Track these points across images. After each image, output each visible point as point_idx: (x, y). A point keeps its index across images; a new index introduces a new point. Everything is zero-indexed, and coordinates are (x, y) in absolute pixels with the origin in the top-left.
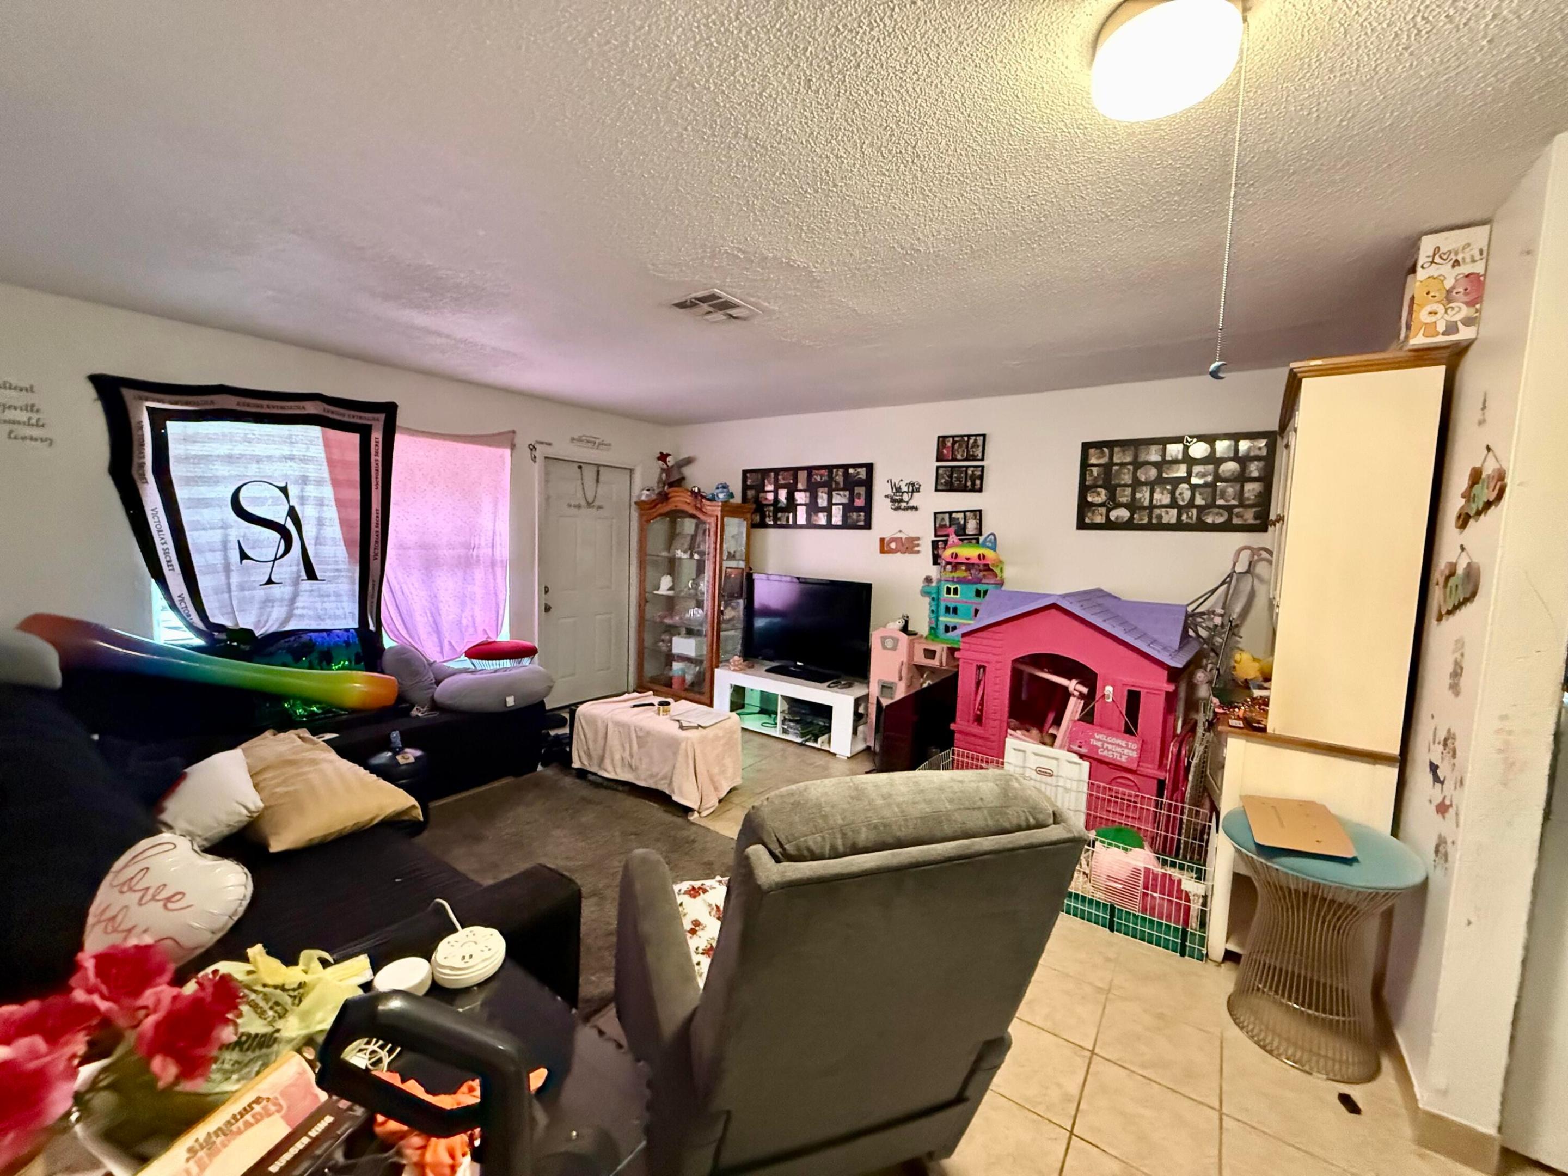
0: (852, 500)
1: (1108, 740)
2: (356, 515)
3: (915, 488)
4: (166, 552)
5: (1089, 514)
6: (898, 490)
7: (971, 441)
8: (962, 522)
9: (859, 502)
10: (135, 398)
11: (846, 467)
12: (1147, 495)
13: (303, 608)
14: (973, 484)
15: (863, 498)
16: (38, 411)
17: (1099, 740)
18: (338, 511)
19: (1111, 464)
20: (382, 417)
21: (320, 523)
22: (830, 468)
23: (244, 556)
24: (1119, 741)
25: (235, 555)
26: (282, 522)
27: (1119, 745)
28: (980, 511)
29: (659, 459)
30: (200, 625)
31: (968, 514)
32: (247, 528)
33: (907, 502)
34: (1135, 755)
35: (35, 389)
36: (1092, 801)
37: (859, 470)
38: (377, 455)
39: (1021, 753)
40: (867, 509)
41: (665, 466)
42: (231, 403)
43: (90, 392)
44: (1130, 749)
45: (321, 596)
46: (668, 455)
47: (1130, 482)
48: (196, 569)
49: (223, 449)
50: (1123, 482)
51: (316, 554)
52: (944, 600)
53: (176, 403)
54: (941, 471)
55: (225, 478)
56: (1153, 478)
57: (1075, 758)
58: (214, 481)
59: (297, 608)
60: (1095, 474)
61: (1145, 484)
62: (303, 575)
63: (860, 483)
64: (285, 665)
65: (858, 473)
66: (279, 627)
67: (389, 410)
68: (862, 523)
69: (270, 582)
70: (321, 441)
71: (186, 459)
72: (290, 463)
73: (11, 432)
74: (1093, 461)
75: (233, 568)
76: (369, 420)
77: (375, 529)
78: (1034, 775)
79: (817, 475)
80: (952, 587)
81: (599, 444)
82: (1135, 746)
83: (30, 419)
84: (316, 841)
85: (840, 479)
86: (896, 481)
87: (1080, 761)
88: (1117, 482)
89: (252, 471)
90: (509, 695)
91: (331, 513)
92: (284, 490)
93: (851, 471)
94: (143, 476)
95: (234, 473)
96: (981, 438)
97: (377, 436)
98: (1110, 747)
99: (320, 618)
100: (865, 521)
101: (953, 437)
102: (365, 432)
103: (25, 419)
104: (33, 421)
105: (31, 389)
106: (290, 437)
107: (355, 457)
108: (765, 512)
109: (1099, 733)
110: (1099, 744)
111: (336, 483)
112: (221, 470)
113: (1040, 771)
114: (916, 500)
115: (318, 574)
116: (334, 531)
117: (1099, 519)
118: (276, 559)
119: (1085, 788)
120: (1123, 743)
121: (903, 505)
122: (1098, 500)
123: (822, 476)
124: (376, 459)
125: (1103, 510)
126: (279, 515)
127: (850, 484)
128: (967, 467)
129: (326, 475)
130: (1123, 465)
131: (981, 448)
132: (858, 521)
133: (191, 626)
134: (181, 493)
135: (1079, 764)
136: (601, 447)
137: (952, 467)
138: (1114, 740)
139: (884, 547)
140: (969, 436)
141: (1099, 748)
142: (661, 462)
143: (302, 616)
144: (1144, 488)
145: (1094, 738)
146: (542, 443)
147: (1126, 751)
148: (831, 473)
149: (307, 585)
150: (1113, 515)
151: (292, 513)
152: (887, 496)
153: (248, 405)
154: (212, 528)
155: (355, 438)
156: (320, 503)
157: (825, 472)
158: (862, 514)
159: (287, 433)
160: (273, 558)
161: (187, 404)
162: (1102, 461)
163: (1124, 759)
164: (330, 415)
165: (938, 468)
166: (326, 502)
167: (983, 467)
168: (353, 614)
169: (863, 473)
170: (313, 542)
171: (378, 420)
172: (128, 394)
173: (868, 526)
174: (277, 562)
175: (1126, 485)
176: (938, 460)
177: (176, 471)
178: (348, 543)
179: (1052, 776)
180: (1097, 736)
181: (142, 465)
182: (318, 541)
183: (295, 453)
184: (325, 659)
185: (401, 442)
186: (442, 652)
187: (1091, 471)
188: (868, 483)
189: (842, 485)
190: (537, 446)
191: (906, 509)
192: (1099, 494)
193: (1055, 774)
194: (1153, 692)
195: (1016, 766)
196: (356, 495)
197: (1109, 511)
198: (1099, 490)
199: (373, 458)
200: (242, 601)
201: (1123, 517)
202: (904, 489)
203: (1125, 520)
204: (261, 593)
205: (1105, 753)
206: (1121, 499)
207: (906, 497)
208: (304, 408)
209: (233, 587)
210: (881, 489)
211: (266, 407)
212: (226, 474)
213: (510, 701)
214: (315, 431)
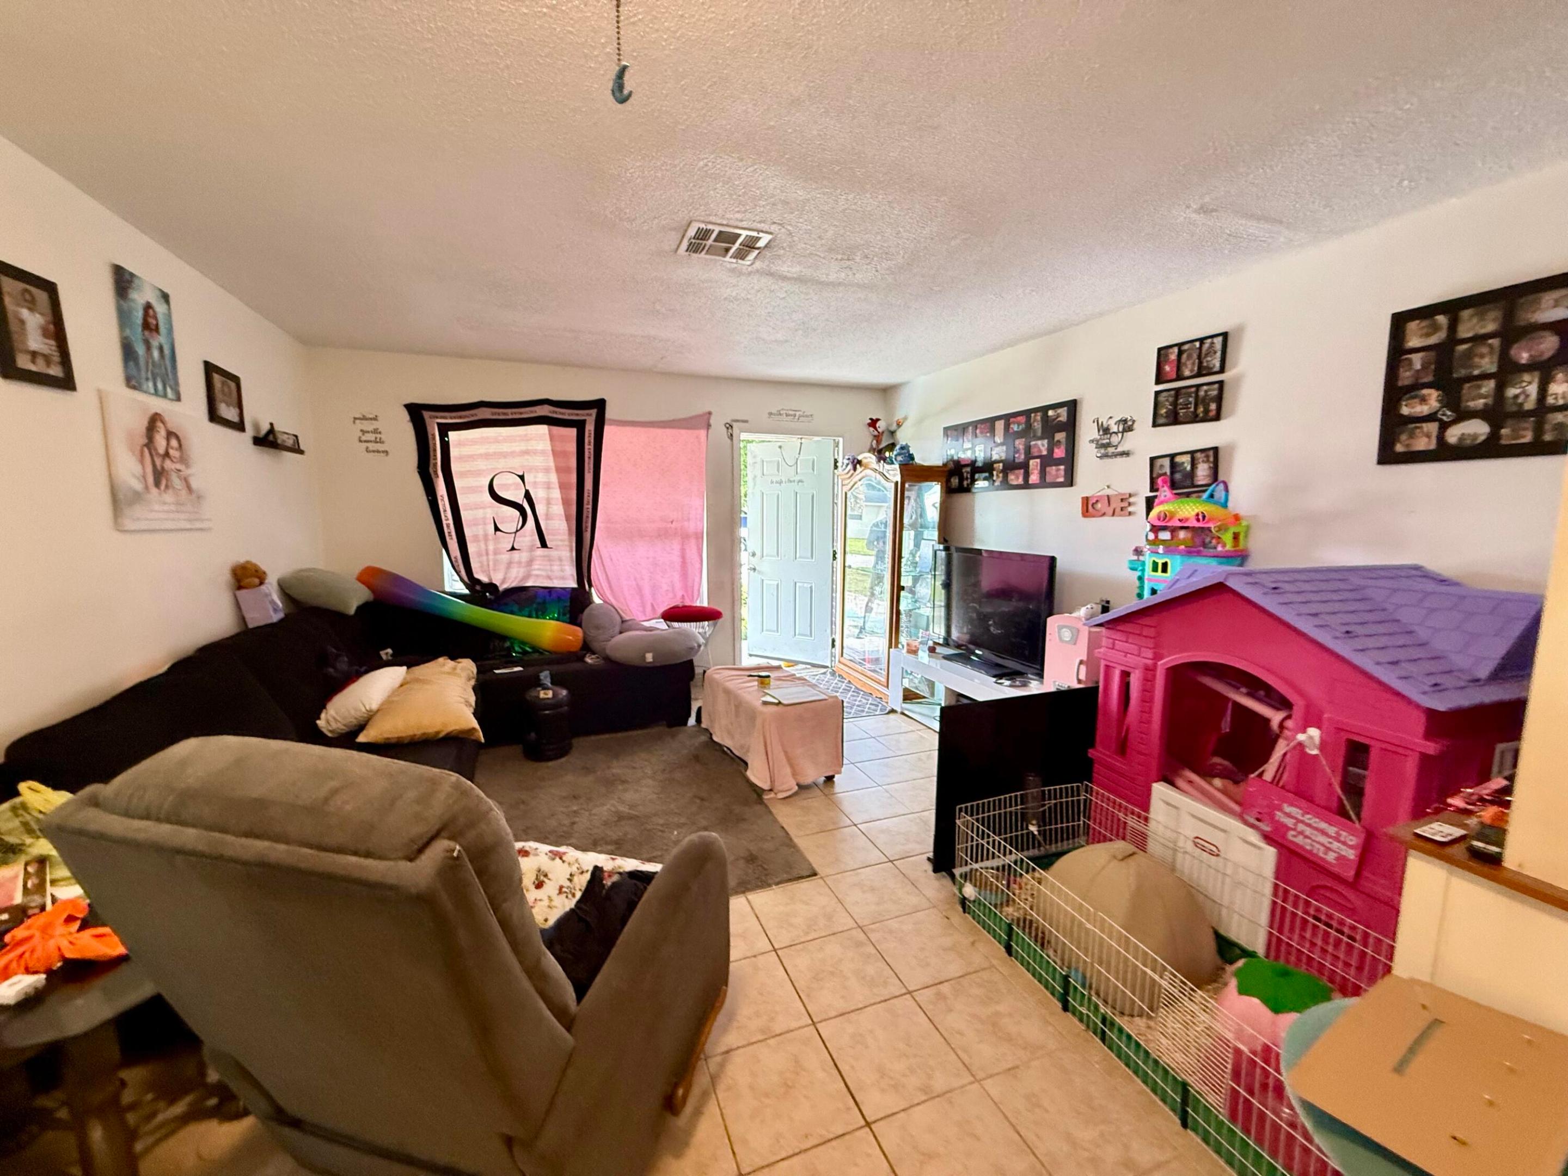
0: (1050, 451)
1: (1307, 818)
2: (573, 495)
3: (1127, 426)
4: (448, 526)
5: (1404, 437)
6: (1106, 431)
7: (1206, 346)
8: (1189, 468)
9: (1059, 453)
10: (430, 418)
11: (1044, 409)
12: (1533, 390)
13: (539, 569)
14: (1207, 411)
15: (1063, 447)
16: (380, 433)
17: (1289, 815)
18: (561, 492)
19: (1452, 340)
20: (594, 412)
21: (549, 502)
22: (1027, 413)
23: (497, 529)
24: (1323, 825)
25: (491, 528)
26: (521, 503)
27: (1323, 833)
28: (1216, 450)
29: (870, 425)
30: (466, 578)
31: (1198, 455)
32: (498, 507)
33: (1116, 447)
34: (1351, 854)
35: (378, 418)
36: (1278, 916)
37: (1059, 411)
38: (589, 444)
39: (1174, 811)
40: (1070, 462)
41: (876, 433)
42: (485, 414)
43: (405, 416)
44: (1344, 843)
45: (550, 560)
46: (878, 420)
47: (1493, 369)
48: (467, 538)
49: (481, 449)
50: (1476, 372)
51: (547, 525)
52: (1150, 580)
53: (455, 418)
54: (1162, 398)
55: (484, 471)
56: (1548, 354)
57: (1254, 837)
58: (478, 473)
59: (535, 570)
60: (1418, 366)
61: (1529, 367)
62: (539, 544)
63: (1061, 427)
64: (512, 613)
65: (1058, 416)
66: (519, 582)
67: (599, 405)
68: (1061, 480)
69: (513, 549)
70: (548, 437)
71: (461, 458)
72: (526, 457)
73: (367, 448)
74: (1414, 342)
75: (490, 538)
76: (583, 415)
77: (588, 507)
78: (1190, 846)
79: (1014, 423)
80: (1160, 561)
81: (800, 416)
82: (1353, 840)
83: (376, 438)
84: (393, 741)
85: (1037, 426)
86: (1104, 420)
87: (1262, 844)
88: (1463, 372)
89: (501, 464)
90: (649, 652)
91: (556, 494)
92: (522, 478)
93: (1051, 413)
94: (436, 472)
95: (490, 467)
96: (1220, 339)
97: (590, 428)
98: (1308, 831)
99: (549, 578)
100: (1065, 476)
101: (1180, 345)
102: (580, 426)
103: (373, 439)
104: (378, 440)
105: (375, 419)
106: (526, 435)
107: (572, 447)
108: (962, 474)
109: (1292, 805)
110: (1289, 822)
111: (559, 470)
112: (481, 465)
113: (1198, 842)
114: (1130, 442)
115: (548, 543)
116: (558, 509)
117: (1422, 444)
118: (517, 531)
119: (1268, 890)
120: (1332, 830)
121: (1111, 450)
122: (1422, 409)
123: (1019, 424)
124: (589, 448)
125: (1433, 427)
126: (519, 498)
127: (1050, 428)
128: (1198, 387)
129: (551, 464)
130: (1479, 339)
131: (1219, 354)
132: (1057, 477)
133: (462, 580)
134: (458, 483)
135: (1259, 848)
136: (801, 419)
137: (1177, 390)
138: (1315, 821)
139: (1089, 507)
140: (1202, 340)
141: (1289, 829)
142: (872, 429)
143: (537, 576)
144: (1526, 377)
145: (1280, 809)
146: (737, 421)
147: (1336, 845)
148: (1029, 418)
149: (542, 551)
150: (1453, 435)
151: (528, 496)
152: (1092, 441)
153: (499, 414)
154: (476, 508)
155: (573, 432)
156: (548, 486)
157: (1022, 419)
158: (1062, 467)
159: (525, 433)
160: (515, 530)
161: (460, 417)
162: (1433, 340)
163: (1331, 857)
164: (555, 416)
165: (1157, 394)
166: (552, 486)
167: (1221, 383)
168: (572, 575)
169: (1063, 413)
170: (544, 517)
171: (590, 415)
172: (426, 414)
173: (1070, 481)
174: (518, 533)
175: (1485, 376)
176: (1158, 382)
177: (455, 467)
178: (568, 518)
179: (1218, 855)
180: (1288, 809)
181: (435, 465)
182: (548, 517)
183: (530, 448)
184: (540, 612)
185: (608, 430)
186: (644, 612)
187: (1410, 360)
188: (1071, 426)
189: (1039, 433)
190: (735, 425)
191: (1115, 455)
192: (1423, 400)
193: (1221, 854)
194: (1394, 751)
195: (1166, 827)
196: (573, 478)
197: (1444, 426)
198: (1425, 392)
199: (587, 447)
200: (496, 562)
201: (1475, 436)
202: (1114, 428)
203: (1482, 438)
204: (505, 557)
205: (1300, 840)
206: (1472, 404)
207: (1115, 439)
208: (536, 412)
209: (491, 552)
210: (1087, 432)
211: (511, 414)
212: (485, 468)
213: (649, 657)
214: (543, 429)
